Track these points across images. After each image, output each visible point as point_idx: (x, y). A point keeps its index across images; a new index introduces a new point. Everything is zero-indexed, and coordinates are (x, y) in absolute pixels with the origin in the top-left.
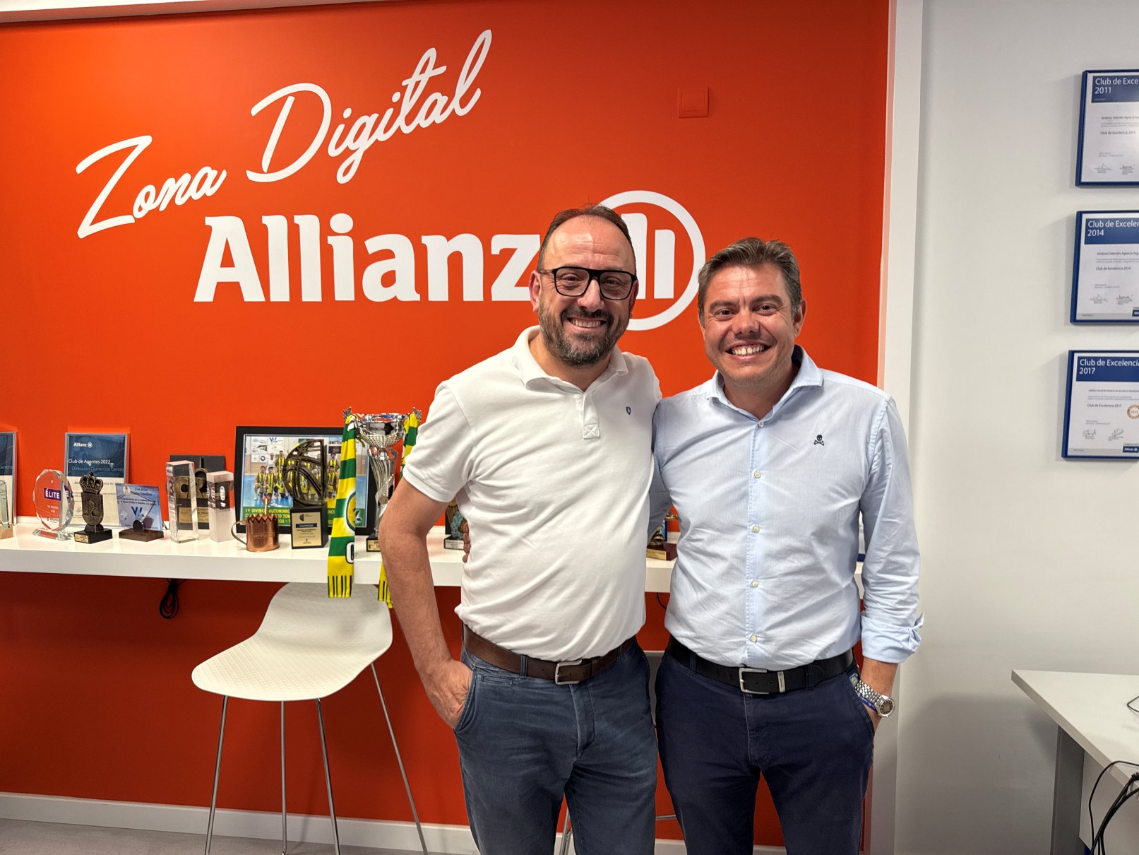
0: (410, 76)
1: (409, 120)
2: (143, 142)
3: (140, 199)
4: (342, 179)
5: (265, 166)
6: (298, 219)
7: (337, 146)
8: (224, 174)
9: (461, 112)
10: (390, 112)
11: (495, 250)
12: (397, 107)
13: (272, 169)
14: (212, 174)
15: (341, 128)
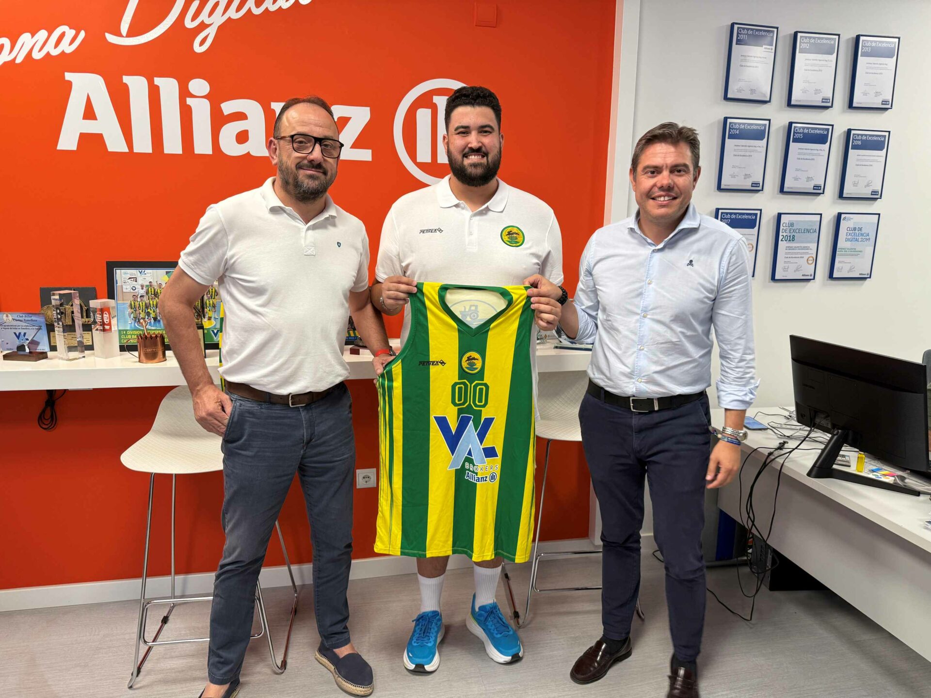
4: (198, 48)
5: (124, 30)
6: (158, 81)
7: (193, 19)
8: (82, 34)
9: (304, 2)
13: (131, 34)
14: (70, 32)
15: (196, 4)
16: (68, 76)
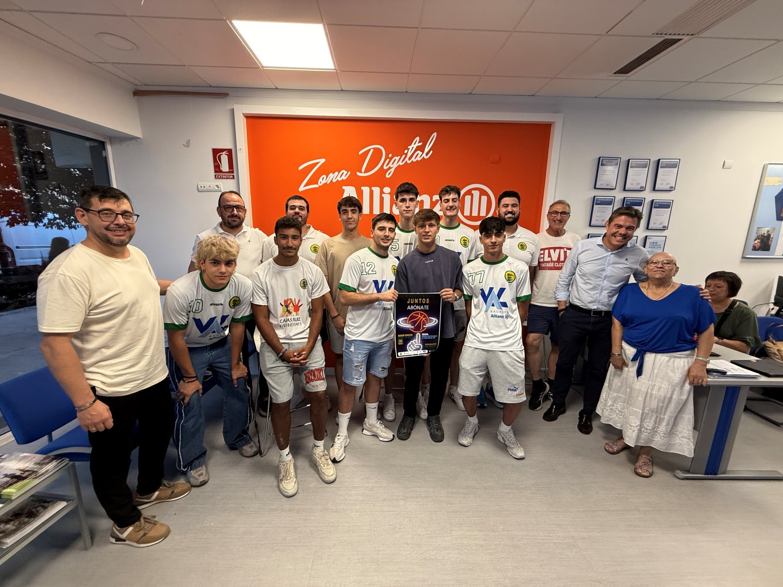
0: (410, 145)
1: (410, 159)
2: (322, 161)
3: (321, 180)
4: (387, 176)
5: (363, 170)
6: (373, 188)
7: (387, 166)
8: (349, 173)
9: (426, 157)
10: (404, 156)
11: (434, 200)
12: (406, 155)
13: (365, 172)
14: (345, 172)
15: (388, 160)
16: (344, 187)
